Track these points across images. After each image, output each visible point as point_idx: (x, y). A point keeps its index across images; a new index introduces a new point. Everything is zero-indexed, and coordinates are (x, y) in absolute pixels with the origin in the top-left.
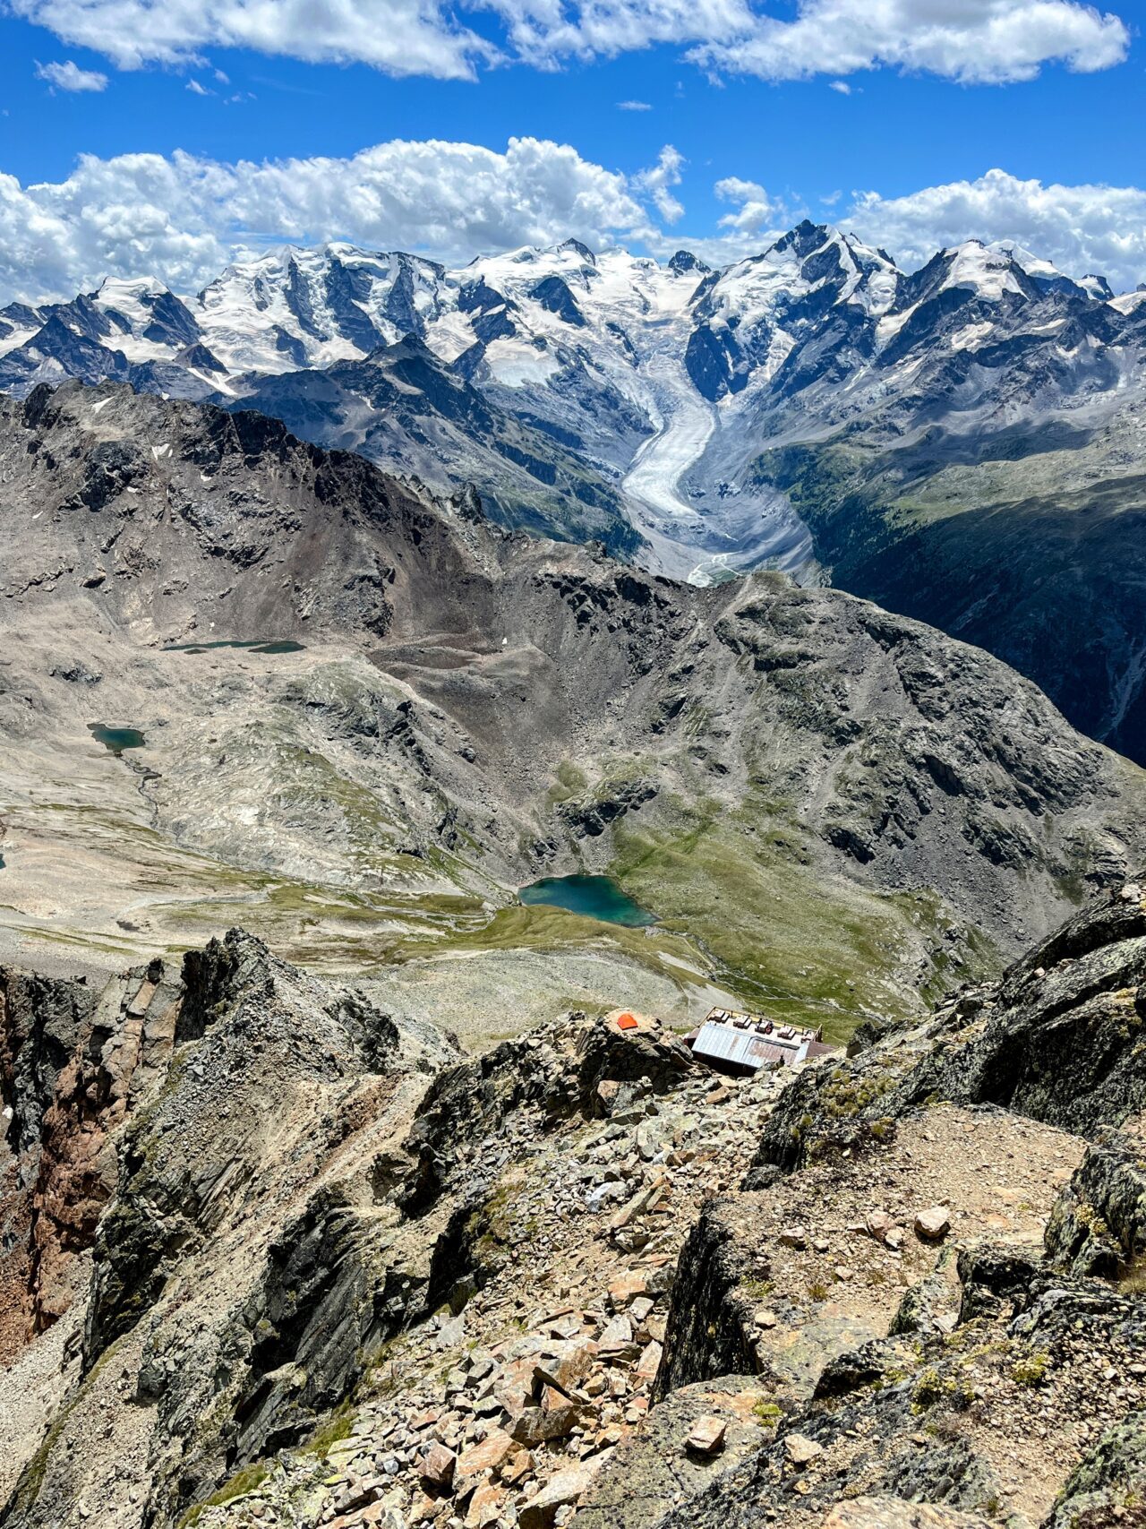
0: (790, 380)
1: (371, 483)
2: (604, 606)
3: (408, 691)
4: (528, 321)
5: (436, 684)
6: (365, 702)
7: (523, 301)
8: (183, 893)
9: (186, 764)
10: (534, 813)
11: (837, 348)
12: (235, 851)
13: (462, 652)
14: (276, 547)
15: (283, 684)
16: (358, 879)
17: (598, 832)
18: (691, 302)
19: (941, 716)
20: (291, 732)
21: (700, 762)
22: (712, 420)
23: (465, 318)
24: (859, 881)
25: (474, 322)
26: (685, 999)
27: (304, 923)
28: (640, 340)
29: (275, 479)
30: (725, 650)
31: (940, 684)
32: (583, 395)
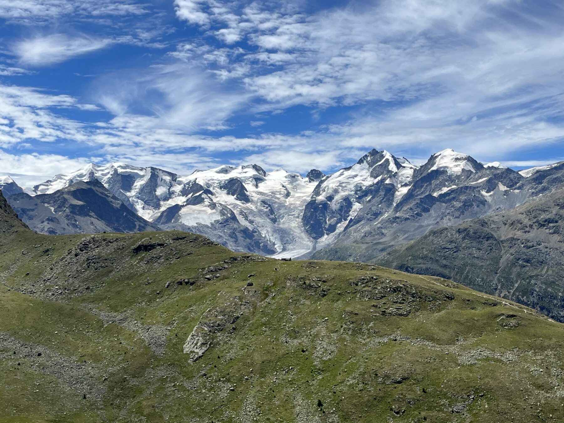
7: (217, 191)
22: (312, 246)
25: (187, 201)
32: (231, 231)
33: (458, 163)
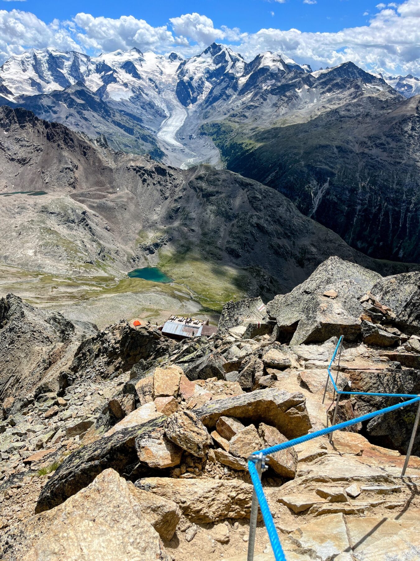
0: (211, 99)
1: (67, 134)
2: (151, 176)
3: (85, 207)
4: (121, 77)
5: (95, 205)
6: (70, 211)
7: (119, 70)
8: (9, 280)
9: (7, 235)
10: (131, 247)
11: (226, 88)
12: (27, 265)
13: (103, 193)
14: (34, 158)
15: (40, 206)
16: (71, 272)
17: (154, 253)
18: (177, 71)
19: (261, 210)
20: (44, 223)
21: (186, 228)
22: (186, 113)
23: (99, 76)
24: (237, 264)
25: (102, 77)
26: (183, 305)
27: (53, 288)
28: (160, 85)
29: (32, 133)
30: (192, 191)
31: (260, 200)
32: (142, 104)
33: (275, 63)
